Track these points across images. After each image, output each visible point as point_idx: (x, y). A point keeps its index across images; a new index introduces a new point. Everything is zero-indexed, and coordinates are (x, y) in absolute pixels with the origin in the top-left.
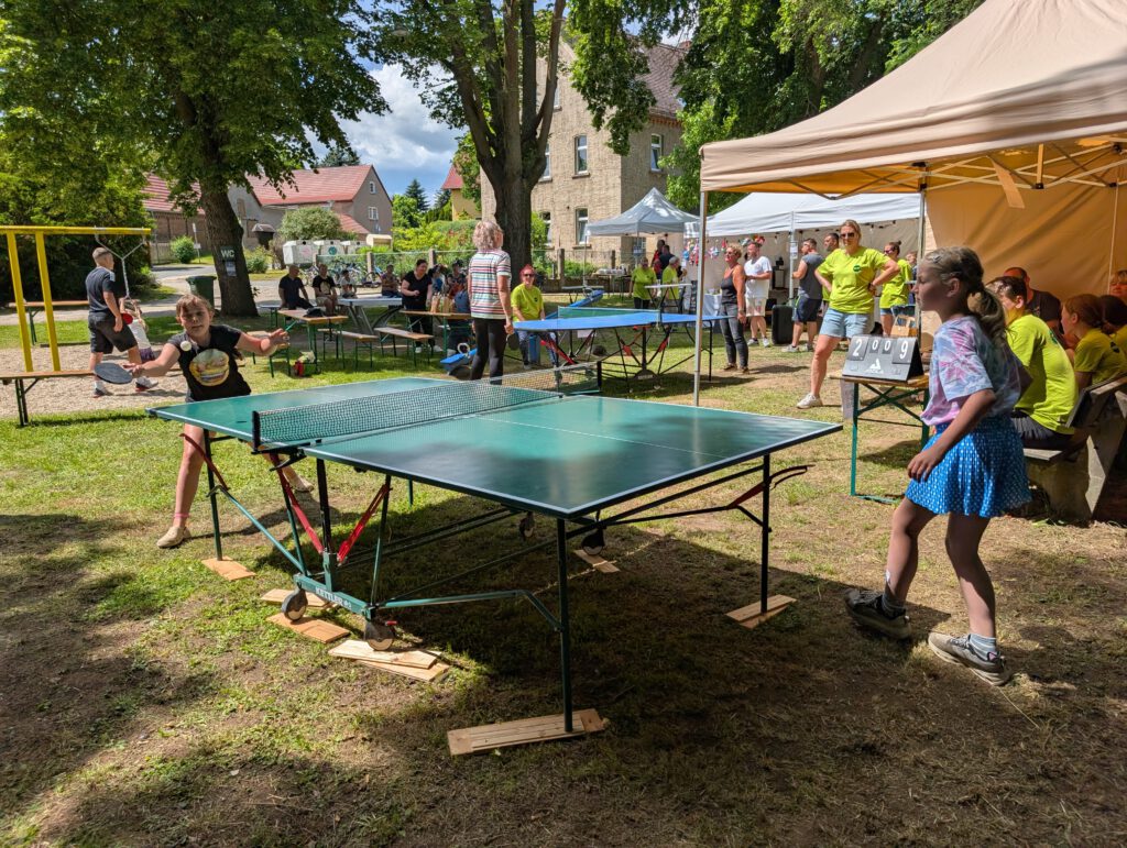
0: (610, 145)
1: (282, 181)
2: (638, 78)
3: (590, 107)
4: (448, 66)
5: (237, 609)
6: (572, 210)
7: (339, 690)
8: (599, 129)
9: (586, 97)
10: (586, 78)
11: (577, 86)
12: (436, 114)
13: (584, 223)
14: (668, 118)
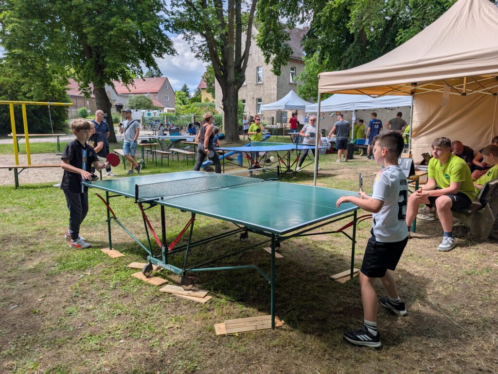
0: (272, 71)
1: (129, 84)
2: (285, 42)
3: (264, 54)
4: (203, 35)
5: (117, 270)
6: (255, 99)
7: (165, 307)
8: (268, 64)
9: (263, 50)
10: (263, 42)
11: (259, 45)
12: (197, 56)
13: (260, 105)
14: (298, 60)
